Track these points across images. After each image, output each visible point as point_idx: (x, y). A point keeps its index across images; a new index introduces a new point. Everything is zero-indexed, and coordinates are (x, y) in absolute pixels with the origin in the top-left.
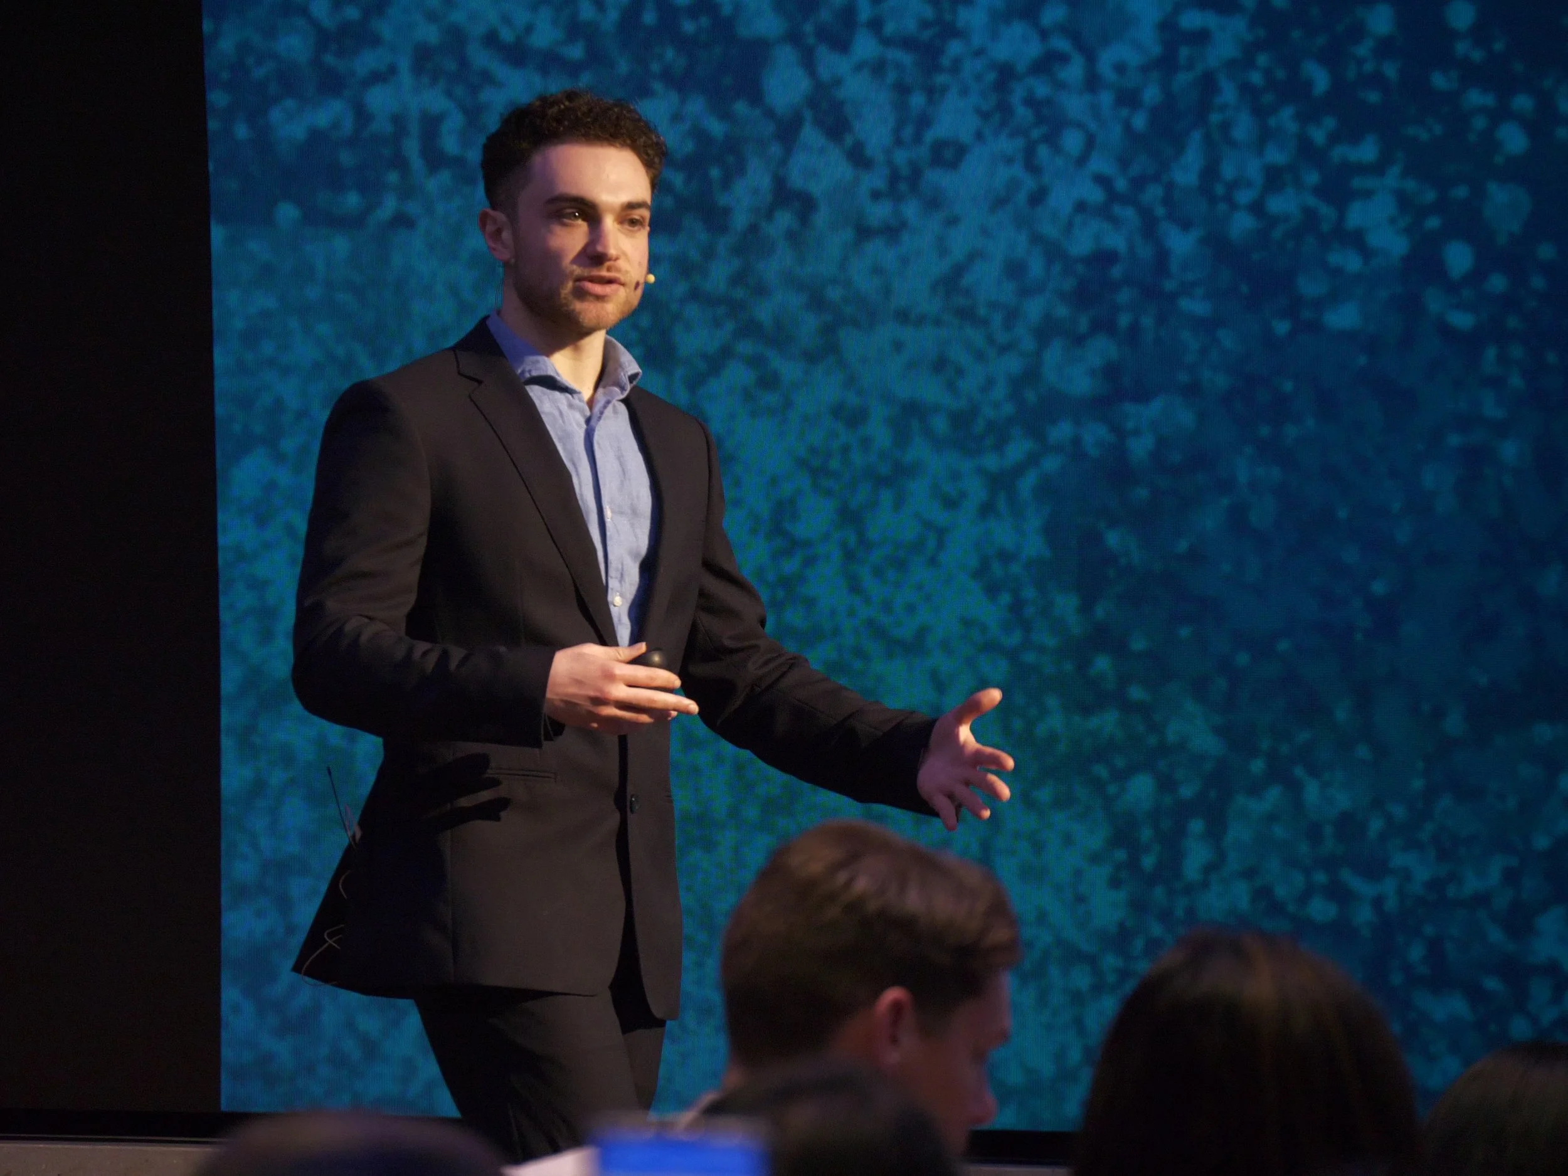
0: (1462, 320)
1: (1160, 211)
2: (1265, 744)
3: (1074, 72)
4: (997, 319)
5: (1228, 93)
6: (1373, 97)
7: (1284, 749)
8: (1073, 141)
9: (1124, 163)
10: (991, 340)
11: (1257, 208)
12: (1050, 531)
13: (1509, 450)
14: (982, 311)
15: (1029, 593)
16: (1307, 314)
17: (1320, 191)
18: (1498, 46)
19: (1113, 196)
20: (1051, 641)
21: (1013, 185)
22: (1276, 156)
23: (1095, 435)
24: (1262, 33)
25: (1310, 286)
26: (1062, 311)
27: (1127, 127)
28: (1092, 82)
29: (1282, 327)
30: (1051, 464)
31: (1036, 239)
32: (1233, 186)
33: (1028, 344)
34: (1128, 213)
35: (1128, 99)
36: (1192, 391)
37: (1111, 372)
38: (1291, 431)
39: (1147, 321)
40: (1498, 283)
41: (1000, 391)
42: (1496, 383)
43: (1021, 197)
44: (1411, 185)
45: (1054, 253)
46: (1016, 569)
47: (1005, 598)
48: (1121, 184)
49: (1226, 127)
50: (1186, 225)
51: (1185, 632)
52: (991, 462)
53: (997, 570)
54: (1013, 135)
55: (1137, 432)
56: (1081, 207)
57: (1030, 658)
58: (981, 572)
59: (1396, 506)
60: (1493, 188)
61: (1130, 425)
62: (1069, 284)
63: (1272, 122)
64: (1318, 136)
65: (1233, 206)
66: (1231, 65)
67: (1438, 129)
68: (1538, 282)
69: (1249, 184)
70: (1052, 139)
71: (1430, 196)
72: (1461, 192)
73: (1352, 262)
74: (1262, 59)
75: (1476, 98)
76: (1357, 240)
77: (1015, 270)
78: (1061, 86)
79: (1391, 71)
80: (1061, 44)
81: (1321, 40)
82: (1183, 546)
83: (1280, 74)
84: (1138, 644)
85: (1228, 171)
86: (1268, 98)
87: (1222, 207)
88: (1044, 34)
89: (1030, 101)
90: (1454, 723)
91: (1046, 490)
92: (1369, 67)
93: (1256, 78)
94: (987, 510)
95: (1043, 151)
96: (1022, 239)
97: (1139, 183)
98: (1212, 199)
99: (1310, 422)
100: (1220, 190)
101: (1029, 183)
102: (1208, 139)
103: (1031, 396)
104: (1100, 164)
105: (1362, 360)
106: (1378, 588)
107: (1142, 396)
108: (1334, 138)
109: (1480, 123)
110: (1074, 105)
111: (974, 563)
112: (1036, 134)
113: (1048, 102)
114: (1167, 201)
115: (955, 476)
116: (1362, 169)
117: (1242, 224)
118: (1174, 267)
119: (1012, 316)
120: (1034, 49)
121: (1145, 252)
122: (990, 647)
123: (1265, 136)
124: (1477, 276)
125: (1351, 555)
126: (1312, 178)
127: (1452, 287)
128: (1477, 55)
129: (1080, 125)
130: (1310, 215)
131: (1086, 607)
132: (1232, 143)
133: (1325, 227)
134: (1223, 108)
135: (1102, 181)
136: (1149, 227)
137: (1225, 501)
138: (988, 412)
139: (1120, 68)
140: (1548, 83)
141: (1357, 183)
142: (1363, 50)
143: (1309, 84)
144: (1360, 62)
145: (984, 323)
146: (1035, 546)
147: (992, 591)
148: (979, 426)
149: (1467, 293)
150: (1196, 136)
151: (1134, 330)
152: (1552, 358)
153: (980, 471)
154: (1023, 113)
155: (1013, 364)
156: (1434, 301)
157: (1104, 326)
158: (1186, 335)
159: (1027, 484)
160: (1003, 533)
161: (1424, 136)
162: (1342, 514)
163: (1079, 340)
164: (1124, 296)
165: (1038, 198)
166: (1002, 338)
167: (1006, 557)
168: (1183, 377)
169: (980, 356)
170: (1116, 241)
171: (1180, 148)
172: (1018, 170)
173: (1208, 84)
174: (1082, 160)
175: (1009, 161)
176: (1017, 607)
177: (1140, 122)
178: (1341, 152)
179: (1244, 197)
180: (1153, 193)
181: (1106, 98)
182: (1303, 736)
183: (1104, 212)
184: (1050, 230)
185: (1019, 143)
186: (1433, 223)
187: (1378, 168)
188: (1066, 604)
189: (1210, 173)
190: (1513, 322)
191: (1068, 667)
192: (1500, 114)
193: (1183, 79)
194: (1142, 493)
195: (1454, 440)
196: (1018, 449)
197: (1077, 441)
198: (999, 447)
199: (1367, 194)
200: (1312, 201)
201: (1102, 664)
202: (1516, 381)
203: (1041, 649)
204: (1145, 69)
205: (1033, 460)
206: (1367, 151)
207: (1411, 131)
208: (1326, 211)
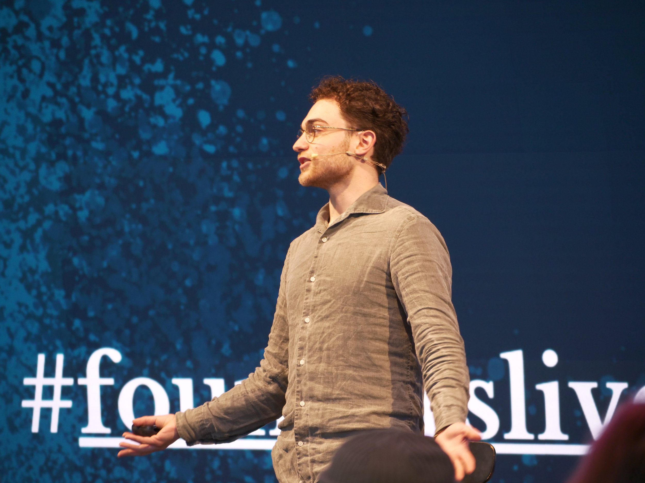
0: (210, 149)
1: (77, 99)
2: (148, 362)
3: (31, 32)
4: (18, 154)
5: (97, 40)
6: (157, 39)
7: (156, 363)
8: (36, 66)
9: (59, 76)
10: (16, 165)
11: (117, 96)
12: (50, 258)
13: (237, 212)
14: (11, 150)
15: (44, 289)
16: (145, 148)
17: (141, 87)
18: (206, 12)
19: (56, 93)
20: (55, 313)
21: (15, 88)
22: (121, 70)
23: (63, 210)
24: (106, 9)
25: (145, 135)
26: (44, 150)
27: (57, 57)
28: (40, 37)
29: (136, 154)
30: (47, 225)
31: (28, 115)
32: (105, 85)
33: (32, 166)
34: (63, 100)
35: (56, 44)
36: (101, 187)
37: (67, 178)
38: (144, 206)
39: (79, 153)
40: (222, 130)
41: (23, 190)
42: (228, 179)
43: (19, 95)
44: (179, 82)
45: (36, 120)
46: (37, 277)
47: (34, 292)
48: (59, 87)
49: (98, 56)
50: (88, 107)
51: (110, 307)
52: (22, 224)
53: (30, 278)
54: (11, 64)
55: (81, 209)
56: (44, 98)
57: (47, 321)
58: (23, 279)
59: (192, 242)
60: (213, 82)
61: (77, 205)
62: (45, 136)
63: (117, 53)
64: (137, 59)
65: (107, 96)
66: (96, 25)
67: (186, 55)
68: (239, 129)
69: (112, 85)
70: (27, 65)
71: (188, 88)
72: (200, 86)
73: (161, 122)
74: (109, 22)
75: (200, 38)
76: (160, 111)
77: (21, 130)
78: (27, 38)
79: (162, 26)
80: (25, 18)
81: (131, 12)
82: (105, 264)
83: (117, 29)
84: (91, 314)
85: (102, 79)
86: (113, 42)
87: (102, 96)
88: (17, 13)
89: (16, 47)
90: (226, 349)
91: (46, 237)
92: (153, 24)
93: (107, 32)
94: (23, 248)
95: (25, 71)
96: (22, 115)
97: (66, 86)
98: (98, 93)
99: (152, 201)
100: (100, 88)
101: (21, 88)
102: (91, 62)
103: (35, 192)
104: (49, 77)
105: (171, 170)
106: (188, 283)
107: (82, 191)
108: (144, 61)
109: (203, 51)
110: (34, 48)
111: (20, 274)
112: (20, 63)
113: (23, 46)
114: (79, 94)
115: (8, 232)
116: (157, 75)
117: (112, 104)
118: (87, 125)
119: (24, 152)
120: (13, 21)
121: (73, 119)
122: (30, 316)
123: (115, 60)
124: (213, 126)
125: (175, 267)
126: (137, 81)
127: (204, 133)
128: (198, 17)
129: (38, 58)
130: (139, 98)
131: (68, 296)
132: (102, 64)
133: (146, 105)
134: (95, 47)
135: (51, 85)
136: (74, 108)
137: (120, 242)
138: (19, 200)
139: (50, 29)
140: (230, 29)
141: (156, 82)
142: (150, 16)
143: (130, 34)
144: (149, 21)
145: (12, 156)
146: (44, 266)
147: (29, 288)
148: (16, 207)
149: (210, 135)
150: (86, 61)
151: (75, 157)
152: (250, 166)
153: (18, 229)
154: (13, 52)
155: (26, 176)
156: (197, 140)
157: (62, 156)
158: (96, 159)
159: (38, 234)
160: (30, 259)
161: (181, 58)
162: (170, 246)
163: (52, 164)
164: (68, 141)
165: (26, 94)
166: (21, 163)
167: (33, 271)
168: (97, 181)
169: (13, 173)
170: (61, 114)
171: (81, 69)
172: (15, 81)
173: (87, 35)
174: (41, 76)
175: (12, 77)
176: (39, 296)
177: (62, 55)
178: (147, 67)
179: (111, 91)
180: (73, 90)
181: (47, 44)
182: (164, 357)
183: (53, 100)
184: (33, 110)
185: (14, 67)
186: (191, 101)
187: (164, 75)
188: (59, 294)
189: (95, 79)
190: (232, 149)
191: (63, 325)
192: (211, 46)
193: (77, 33)
194: (86, 238)
195: (213, 208)
196: (33, 218)
197: (56, 213)
198: (25, 218)
199: (162, 88)
200: (139, 92)
201: (77, 323)
202: (236, 178)
203: (51, 317)
204: (61, 29)
205: (39, 223)
206: (158, 67)
207: (175, 56)
208: (145, 97)
